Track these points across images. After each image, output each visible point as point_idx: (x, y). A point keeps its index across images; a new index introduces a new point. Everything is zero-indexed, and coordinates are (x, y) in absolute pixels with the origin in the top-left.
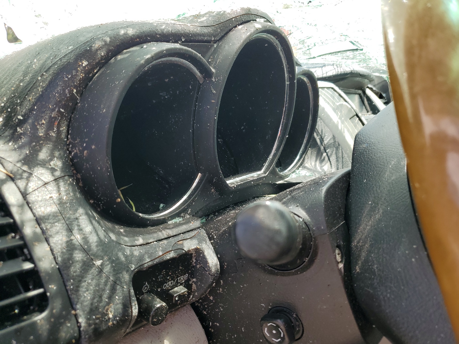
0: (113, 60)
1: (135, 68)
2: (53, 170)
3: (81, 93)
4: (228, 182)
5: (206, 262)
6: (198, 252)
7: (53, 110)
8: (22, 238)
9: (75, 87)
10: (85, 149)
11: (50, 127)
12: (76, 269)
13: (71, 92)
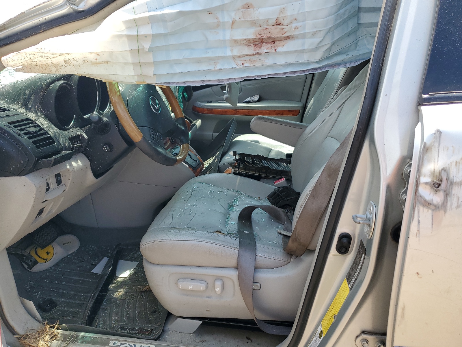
0: (48, 89)
1: (56, 90)
2: (43, 117)
3: (43, 98)
4: (84, 117)
5: (84, 137)
6: (81, 134)
7: (38, 104)
8: (45, 131)
9: (42, 97)
10: (48, 111)
11: (38, 108)
12: (57, 136)
13: (41, 98)
